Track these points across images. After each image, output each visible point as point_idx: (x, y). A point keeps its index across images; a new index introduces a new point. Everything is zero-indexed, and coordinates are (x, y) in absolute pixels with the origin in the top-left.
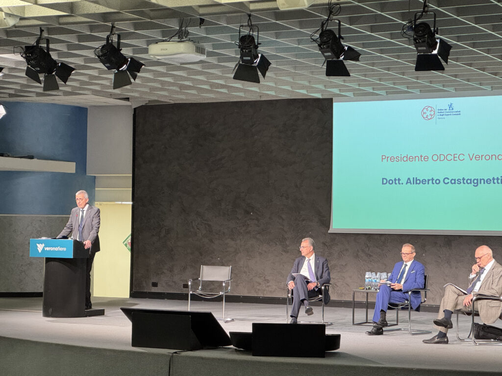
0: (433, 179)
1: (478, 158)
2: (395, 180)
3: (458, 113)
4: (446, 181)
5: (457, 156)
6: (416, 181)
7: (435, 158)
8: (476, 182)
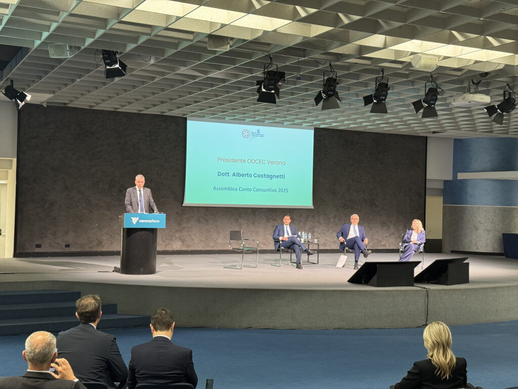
0: (248, 174)
1: (272, 163)
2: (226, 173)
3: (262, 136)
4: (255, 175)
5: (261, 161)
6: (239, 175)
7: (249, 161)
8: (271, 177)
